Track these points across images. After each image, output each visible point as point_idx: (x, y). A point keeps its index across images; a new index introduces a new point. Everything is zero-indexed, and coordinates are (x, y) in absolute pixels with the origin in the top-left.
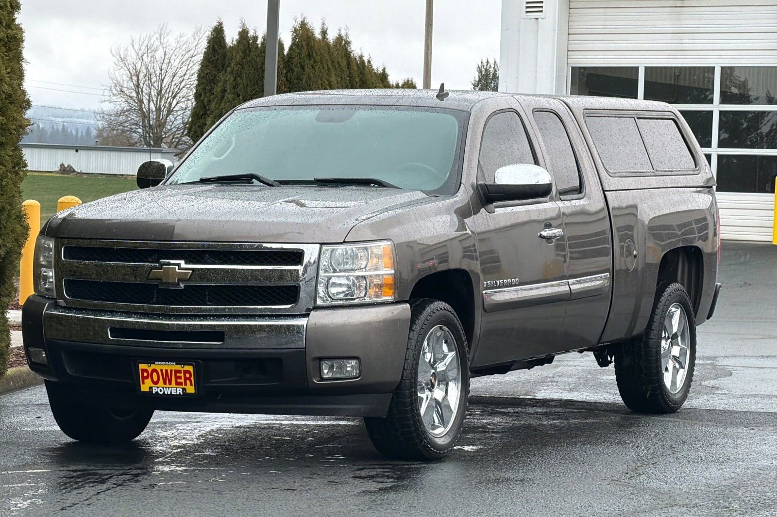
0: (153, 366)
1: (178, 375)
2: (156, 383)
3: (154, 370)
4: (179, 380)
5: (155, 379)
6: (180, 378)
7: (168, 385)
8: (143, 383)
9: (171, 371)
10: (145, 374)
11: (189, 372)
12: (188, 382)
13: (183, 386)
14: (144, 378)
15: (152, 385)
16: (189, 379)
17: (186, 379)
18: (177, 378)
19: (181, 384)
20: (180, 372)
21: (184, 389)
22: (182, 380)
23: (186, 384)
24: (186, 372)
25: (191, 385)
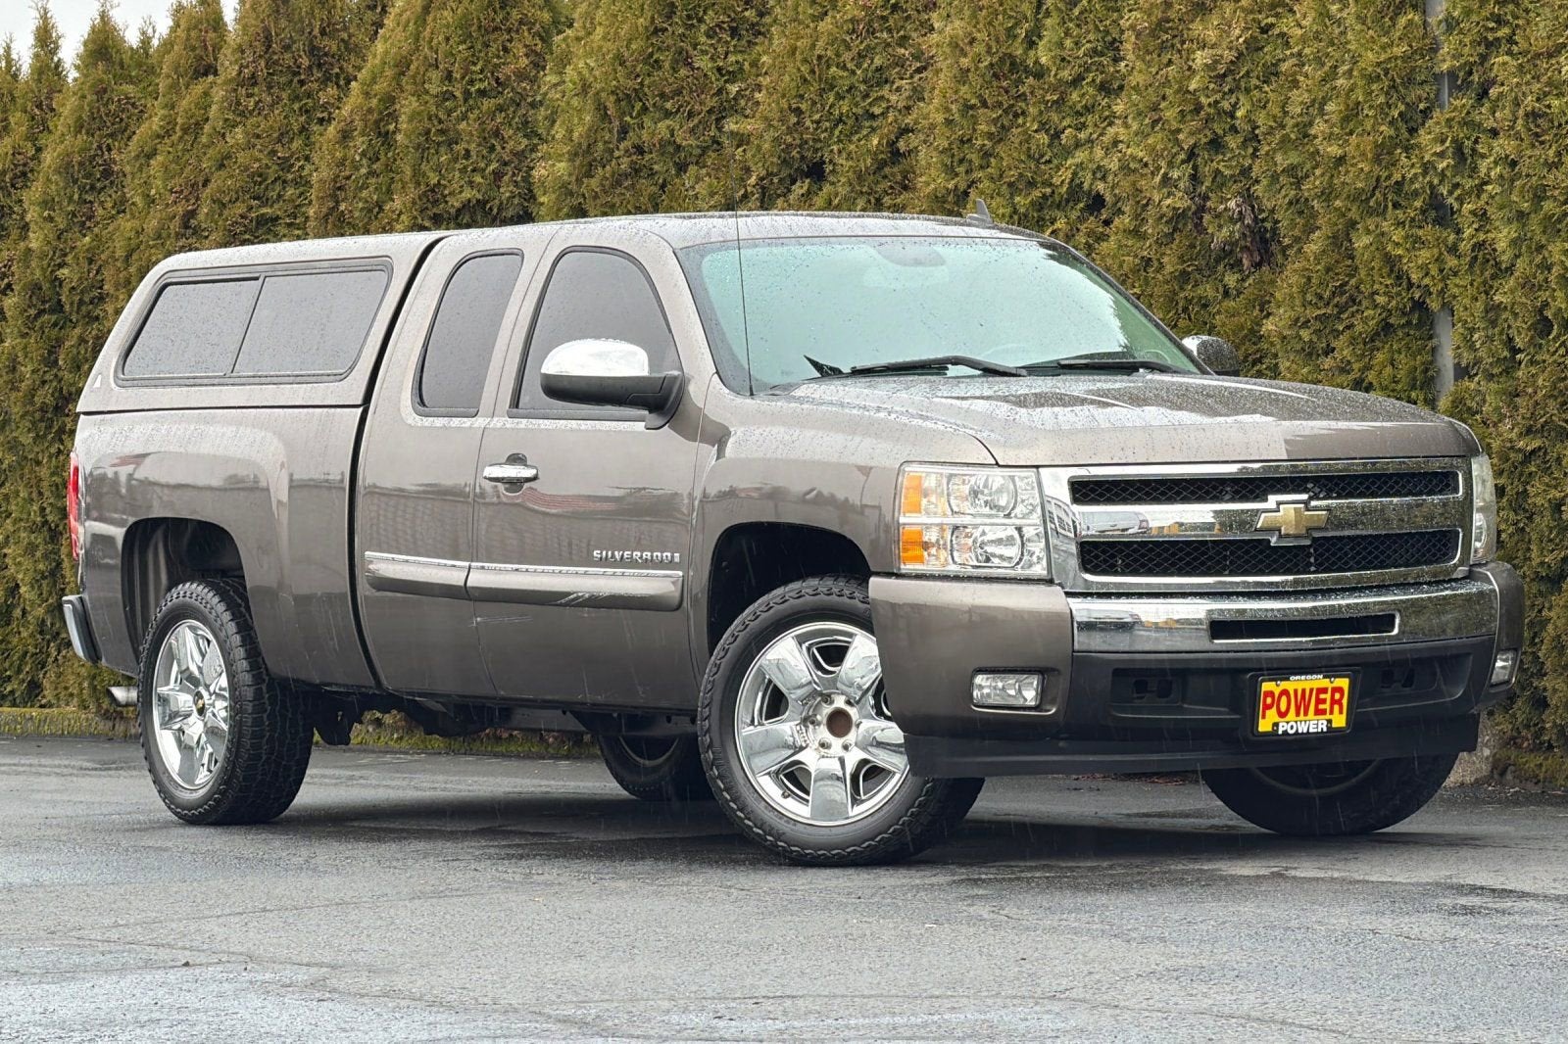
0: (1284, 685)
1: (1322, 696)
2: (1282, 715)
3: (1285, 692)
4: (1321, 707)
5: (1283, 707)
6: (1324, 701)
7: (1302, 717)
8: (1264, 717)
9: (1311, 690)
10: (1269, 700)
11: (1340, 690)
12: (1336, 708)
13: (1328, 716)
14: (1268, 707)
15: (1277, 719)
16: (1339, 702)
17: (1333, 702)
18: (1319, 701)
19: (1323, 712)
20: (1324, 690)
21: (1329, 721)
22: (1326, 706)
23: (1331, 712)
24: (1336, 690)
25: (1341, 712)
